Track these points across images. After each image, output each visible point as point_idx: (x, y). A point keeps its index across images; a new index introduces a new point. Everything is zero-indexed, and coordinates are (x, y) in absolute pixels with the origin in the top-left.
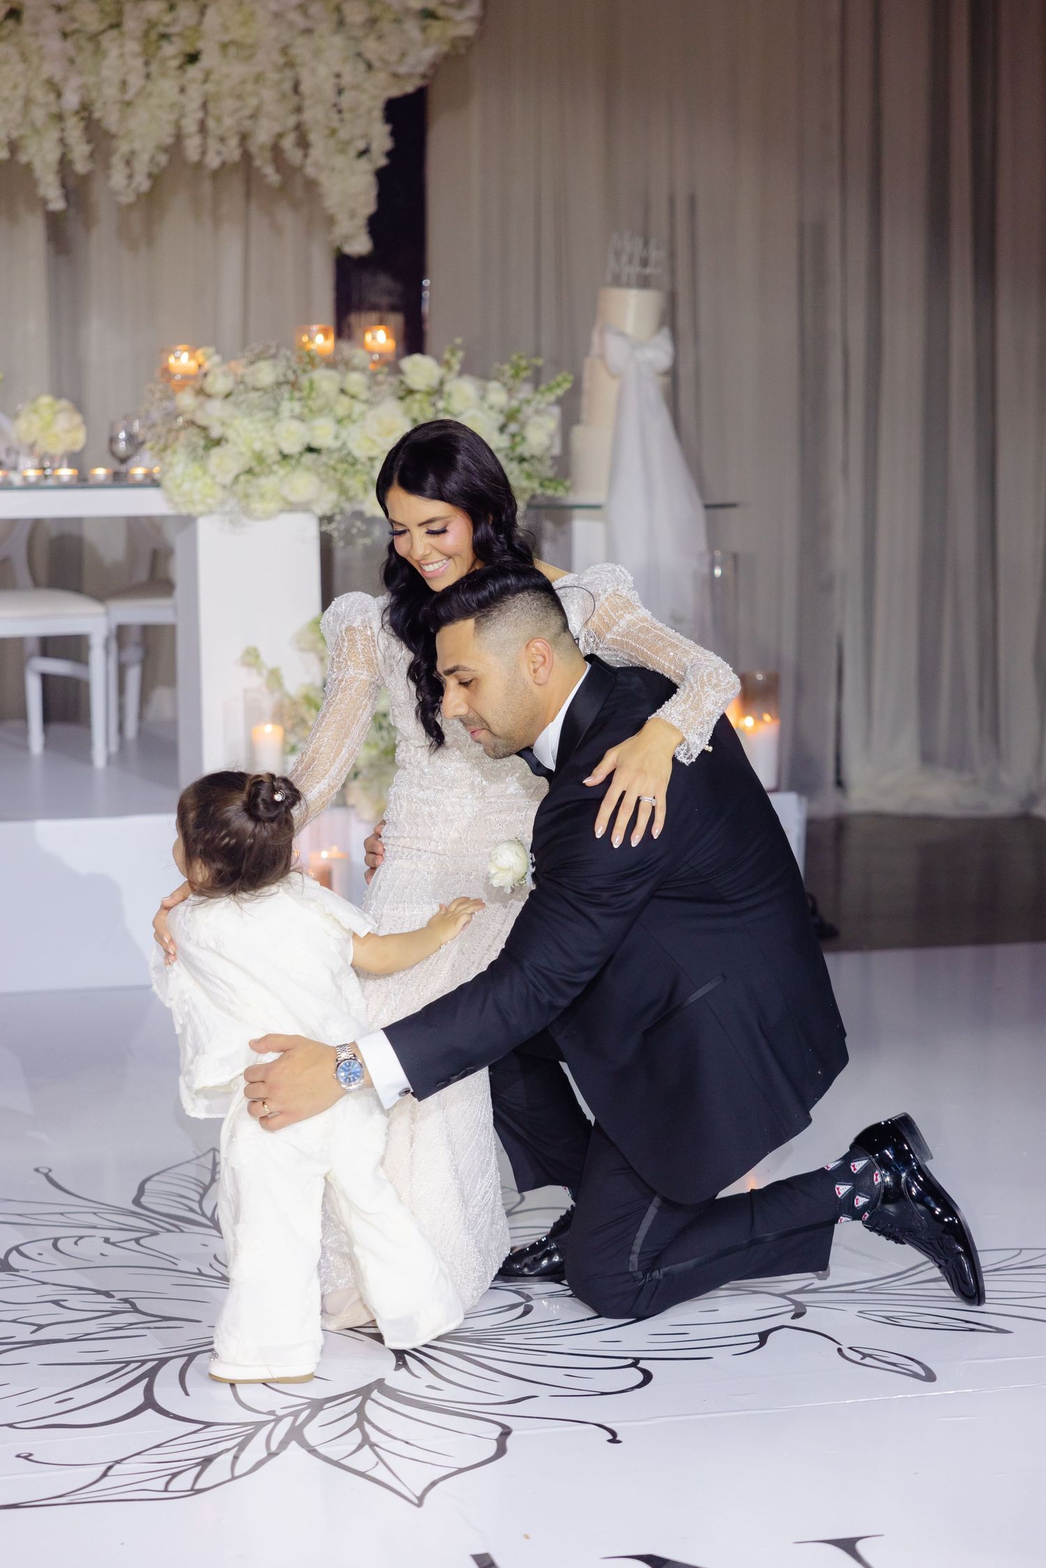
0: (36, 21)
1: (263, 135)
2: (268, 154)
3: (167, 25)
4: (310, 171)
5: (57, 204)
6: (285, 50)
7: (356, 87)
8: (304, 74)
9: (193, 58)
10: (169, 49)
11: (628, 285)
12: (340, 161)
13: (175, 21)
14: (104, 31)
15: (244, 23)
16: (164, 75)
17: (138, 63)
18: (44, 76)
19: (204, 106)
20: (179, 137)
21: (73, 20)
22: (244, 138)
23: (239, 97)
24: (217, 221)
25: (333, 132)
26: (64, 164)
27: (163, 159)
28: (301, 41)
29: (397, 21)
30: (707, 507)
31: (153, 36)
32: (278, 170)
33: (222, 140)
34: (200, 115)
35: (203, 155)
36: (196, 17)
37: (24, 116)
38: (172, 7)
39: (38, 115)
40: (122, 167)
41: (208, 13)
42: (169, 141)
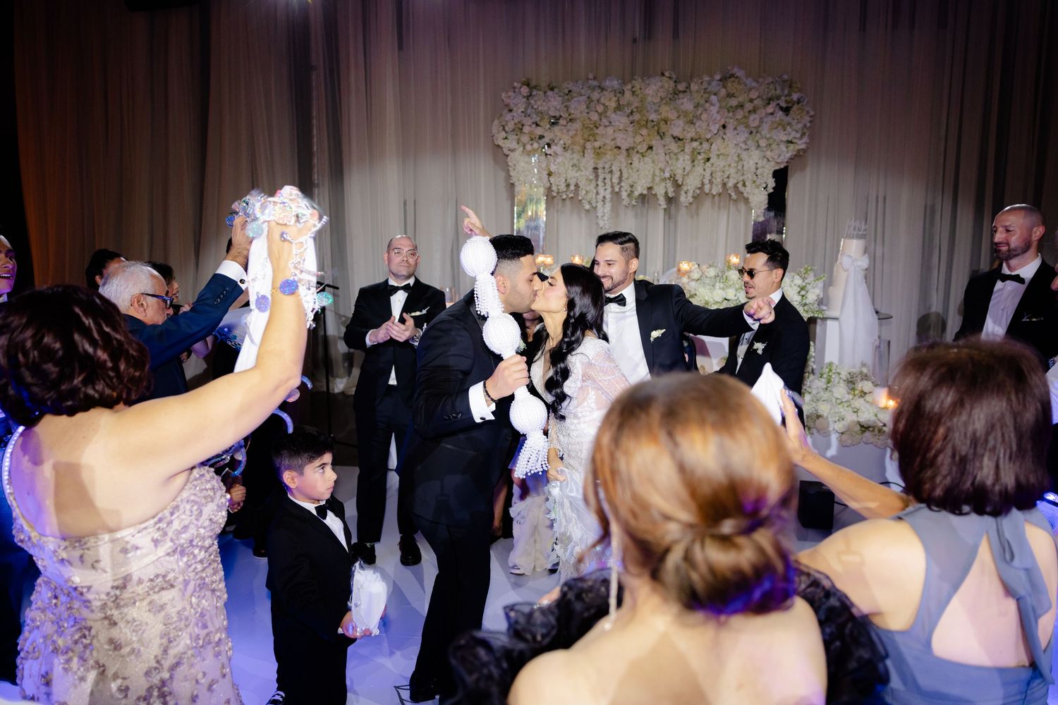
0: (657, 150)
1: (730, 184)
2: (732, 189)
3: (699, 150)
4: (746, 194)
5: (665, 206)
6: (739, 156)
7: (763, 167)
8: (745, 163)
9: (708, 160)
10: (700, 157)
11: (853, 238)
12: (756, 191)
13: (702, 148)
14: (679, 153)
15: (725, 148)
16: (698, 165)
17: (689, 162)
18: (659, 167)
19: (711, 174)
20: (703, 184)
21: (669, 149)
22: (724, 185)
23: (723, 172)
24: (719, 208)
25: (754, 182)
26: (666, 193)
27: (698, 191)
28: (745, 153)
29: (778, 145)
30: (879, 319)
31: (696, 153)
32: (736, 194)
33: (716, 185)
34: (710, 178)
35: (710, 190)
36: (709, 147)
37: (653, 180)
38: (701, 144)
39: (657, 179)
40: (684, 194)
41: (713, 145)
42: (700, 186)
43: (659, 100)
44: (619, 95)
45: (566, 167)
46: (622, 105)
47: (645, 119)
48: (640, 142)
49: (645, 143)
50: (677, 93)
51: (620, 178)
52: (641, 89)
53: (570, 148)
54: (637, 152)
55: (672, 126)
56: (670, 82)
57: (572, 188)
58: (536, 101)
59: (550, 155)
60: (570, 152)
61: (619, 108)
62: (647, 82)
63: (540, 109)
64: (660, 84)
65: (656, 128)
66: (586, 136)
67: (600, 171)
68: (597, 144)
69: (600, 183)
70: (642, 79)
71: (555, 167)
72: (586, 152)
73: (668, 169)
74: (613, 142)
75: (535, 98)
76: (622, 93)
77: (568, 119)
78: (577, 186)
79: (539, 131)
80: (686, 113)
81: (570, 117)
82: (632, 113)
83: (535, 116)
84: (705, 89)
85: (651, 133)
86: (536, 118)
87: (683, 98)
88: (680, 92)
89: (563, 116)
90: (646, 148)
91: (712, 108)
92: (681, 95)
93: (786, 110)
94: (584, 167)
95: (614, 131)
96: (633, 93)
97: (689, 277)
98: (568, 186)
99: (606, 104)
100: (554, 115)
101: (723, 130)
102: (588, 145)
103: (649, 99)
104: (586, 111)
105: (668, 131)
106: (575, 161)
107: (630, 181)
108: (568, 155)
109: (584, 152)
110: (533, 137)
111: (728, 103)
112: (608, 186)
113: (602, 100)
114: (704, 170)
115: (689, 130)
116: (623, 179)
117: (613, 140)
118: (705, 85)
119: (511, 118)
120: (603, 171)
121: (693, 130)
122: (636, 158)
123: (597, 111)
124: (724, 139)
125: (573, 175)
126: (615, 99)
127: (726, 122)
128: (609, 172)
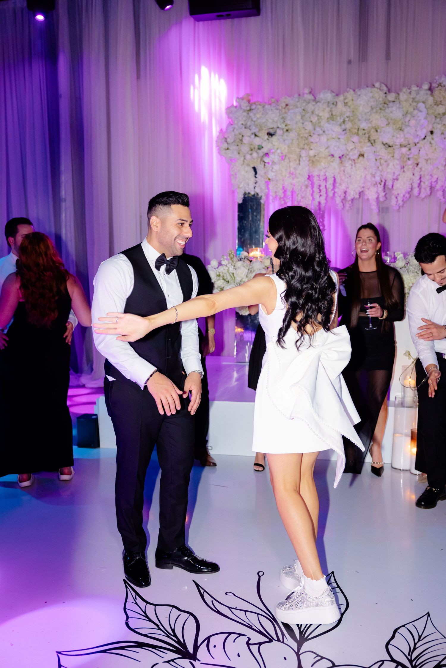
0: (368, 156)
3: (408, 155)
9: (418, 164)
10: (409, 162)
13: (411, 153)
15: (433, 152)
16: (408, 170)
17: (399, 167)
18: (370, 172)
19: (420, 178)
20: (412, 189)
21: (380, 156)
26: (378, 198)
27: (407, 195)
31: (405, 159)
34: (418, 182)
35: (419, 193)
36: (418, 151)
37: (365, 185)
38: (410, 149)
39: (369, 184)
40: (395, 199)
41: (421, 150)
42: (410, 190)
43: (369, 109)
44: (332, 106)
45: (283, 174)
46: (335, 115)
47: (357, 127)
48: (352, 149)
49: (357, 150)
50: (387, 102)
51: (334, 184)
52: (353, 100)
53: (287, 158)
54: (350, 159)
55: (382, 133)
56: (380, 92)
57: (289, 193)
58: (255, 114)
59: (268, 163)
60: (287, 160)
61: (332, 117)
62: (359, 93)
63: (259, 121)
64: (371, 95)
65: (367, 135)
66: (302, 146)
67: (316, 179)
68: (312, 153)
69: (316, 190)
70: (354, 91)
71: (273, 174)
72: (301, 159)
73: (378, 174)
74: (327, 150)
75: (254, 111)
76: (335, 104)
77: (285, 130)
78: (293, 192)
79: (257, 142)
80: (395, 122)
81: (287, 128)
82: (344, 122)
83: (254, 128)
84: (413, 99)
85: (362, 140)
86: (255, 130)
87: (392, 107)
88: (390, 101)
89: (280, 126)
90: (357, 155)
91: (420, 114)
92: (391, 104)
94: (299, 174)
95: (328, 140)
96: (346, 104)
98: (285, 192)
99: (320, 115)
100: (272, 127)
101: (431, 136)
102: (304, 153)
103: (361, 109)
104: (301, 121)
105: (378, 138)
106: (292, 170)
107: (343, 187)
108: (285, 163)
109: (299, 160)
110: (252, 147)
111: (435, 111)
112: (323, 192)
113: (317, 112)
115: (398, 136)
116: (337, 185)
117: (327, 148)
118: (413, 95)
119: (232, 129)
120: (318, 178)
121: (402, 136)
122: (348, 164)
123: (311, 121)
124: (431, 143)
125: (288, 182)
126: (328, 109)
127: (433, 128)
128: (324, 180)
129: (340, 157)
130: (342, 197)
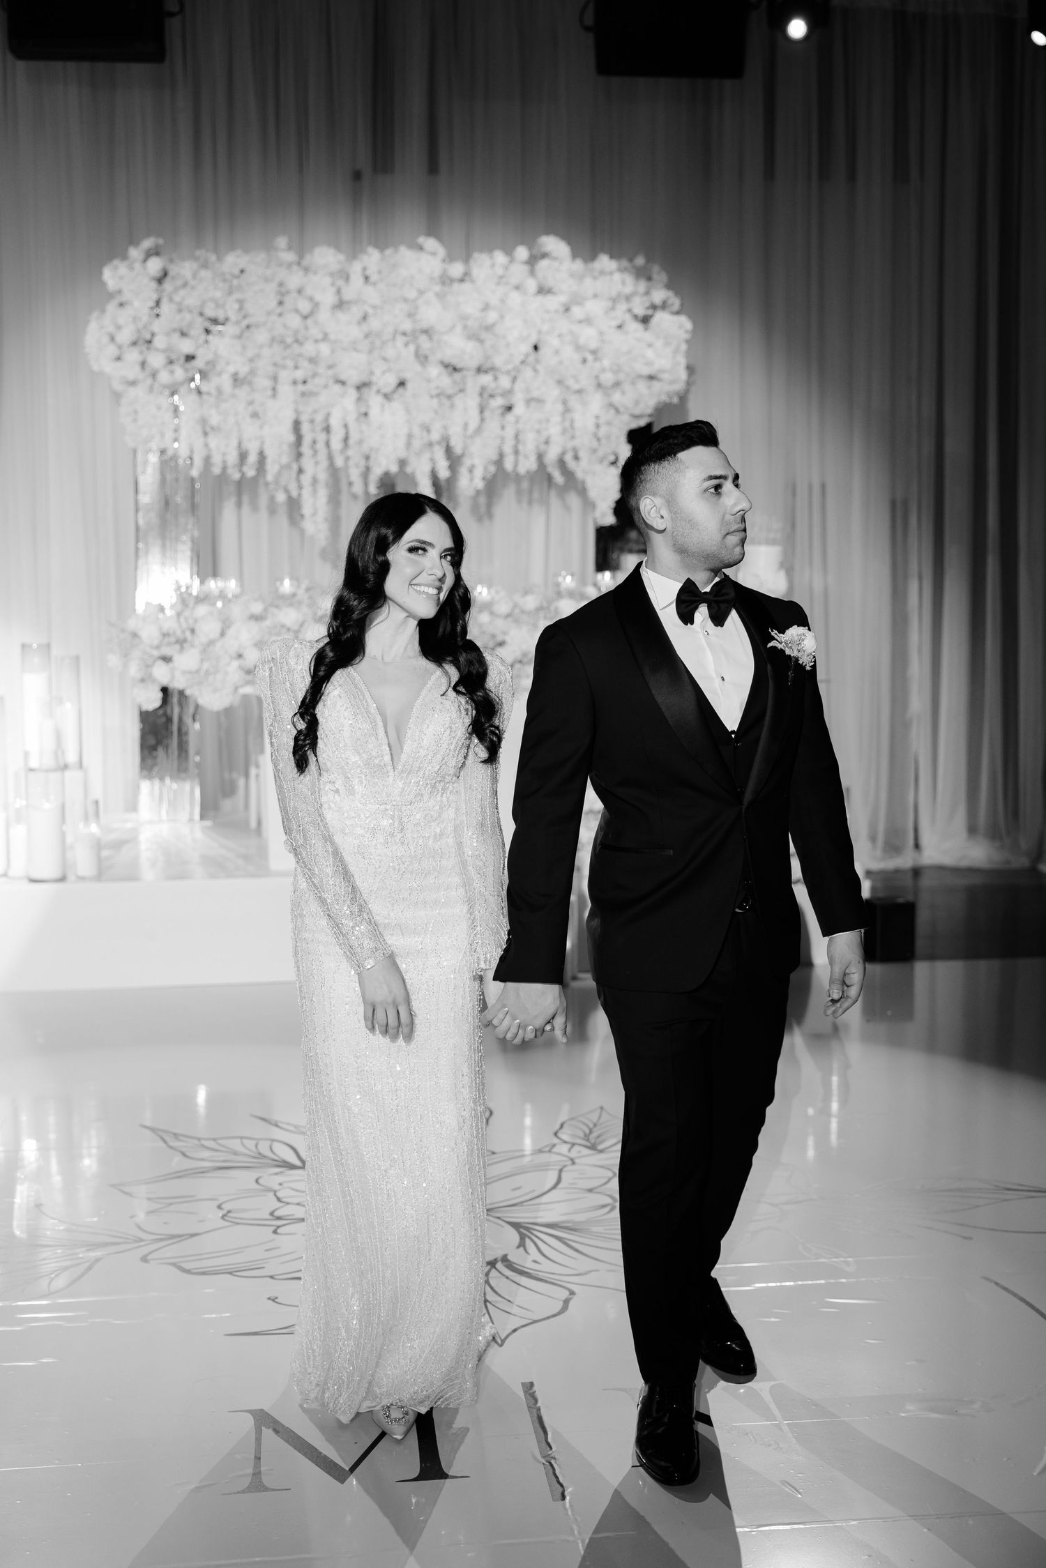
0: (414, 388)
1: (552, 455)
2: (556, 465)
3: (493, 389)
4: (579, 475)
6: (565, 402)
7: (609, 423)
8: (577, 416)
9: (509, 408)
10: (495, 404)
12: (598, 468)
13: (498, 386)
14: (456, 394)
15: (540, 387)
16: (492, 419)
17: (475, 412)
18: (419, 421)
19: (516, 437)
20: (501, 455)
21: (438, 388)
23: (538, 431)
24: (530, 502)
25: (594, 451)
26: (433, 472)
27: (492, 469)
28: (575, 397)
29: (633, 383)
31: (486, 395)
32: (562, 474)
33: (527, 457)
34: (514, 442)
35: (515, 467)
36: (510, 384)
37: (408, 445)
38: (496, 378)
39: (417, 444)
40: (467, 475)
41: (518, 381)
42: (496, 458)
44: (340, 283)
45: (240, 417)
46: (347, 301)
48: (383, 373)
49: (392, 373)
50: (448, 282)
51: (346, 439)
52: (380, 272)
53: (246, 382)
54: (378, 392)
55: (441, 342)
56: (435, 260)
57: (252, 459)
58: (175, 287)
59: (208, 393)
60: (246, 389)
61: (341, 305)
63: (185, 304)
64: (416, 265)
66: (278, 358)
67: (305, 428)
68: (299, 375)
69: (306, 449)
70: (382, 253)
71: (217, 417)
72: (278, 389)
73: (436, 425)
74: (330, 371)
75: (175, 281)
76: (346, 278)
77: (242, 325)
78: (261, 455)
79: (186, 347)
80: (467, 323)
81: (245, 323)
82: (365, 318)
83: (176, 317)
84: (499, 278)
85: (402, 357)
86: (177, 321)
87: (459, 292)
88: (453, 280)
89: (232, 318)
90: (394, 384)
92: (456, 286)
93: (645, 320)
94: (274, 417)
95: (333, 351)
96: (367, 278)
97: (492, 613)
98: (243, 456)
99: (316, 299)
100: (214, 317)
101: (535, 355)
103: (397, 291)
104: (278, 310)
105: (434, 352)
106: (257, 407)
107: (364, 448)
108: (243, 393)
109: (274, 389)
110: (174, 357)
111: (541, 305)
112: (322, 457)
113: (309, 291)
114: (503, 428)
115: (473, 352)
116: (351, 442)
117: (330, 367)
118: (499, 270)
119: (127, 319)
120: (311, 427)
121: (482, 352)
122: (375, 402)
123: (297, 311)
124: (536, 370)
125: (252, 434)
126: (333, 290)
127: (539, 340)
128: (323, 429)
129: (358, 388)
130: (362, 469)
